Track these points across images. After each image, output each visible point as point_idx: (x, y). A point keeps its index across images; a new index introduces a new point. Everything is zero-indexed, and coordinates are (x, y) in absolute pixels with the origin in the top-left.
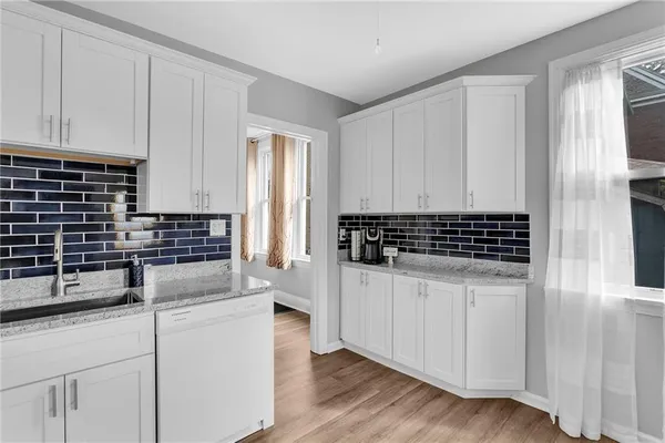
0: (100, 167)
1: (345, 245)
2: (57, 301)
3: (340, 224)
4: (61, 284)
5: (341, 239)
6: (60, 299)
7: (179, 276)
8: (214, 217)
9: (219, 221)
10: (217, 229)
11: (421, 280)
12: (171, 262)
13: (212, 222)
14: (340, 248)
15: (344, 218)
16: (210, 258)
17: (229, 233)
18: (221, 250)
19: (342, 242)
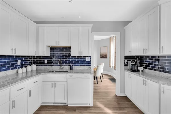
0: (67, 48)
1: (126, 65)
2: (60, 70)
3: (125, 59)
4: (61, 68)
5: (125, 63)
6: (61, 70)
7: (80, 69)
8: (87, 57)
9: (88, 58)
10: (88, 59)
11: (145, 79)
12: (78, 66)
13: (87, 58)
14: (125, 66)
15: (126, 57)
16: (86, 66)
17: (90, 60)
18: (89, 64)
19: (126, 64)
